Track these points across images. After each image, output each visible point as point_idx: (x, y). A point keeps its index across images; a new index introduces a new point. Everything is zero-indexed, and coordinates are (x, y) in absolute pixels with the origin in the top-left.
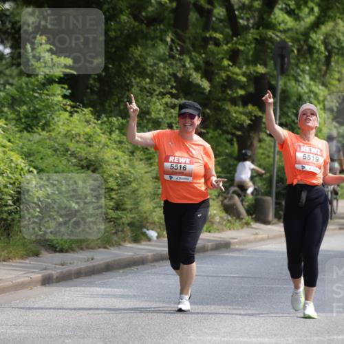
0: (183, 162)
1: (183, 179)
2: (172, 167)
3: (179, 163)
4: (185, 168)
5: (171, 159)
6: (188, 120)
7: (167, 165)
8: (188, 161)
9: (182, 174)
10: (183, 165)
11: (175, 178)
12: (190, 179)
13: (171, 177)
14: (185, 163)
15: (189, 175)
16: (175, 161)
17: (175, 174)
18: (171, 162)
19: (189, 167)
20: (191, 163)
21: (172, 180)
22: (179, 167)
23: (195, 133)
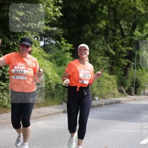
0: (22, 69)
1: (22, 78)
2: (16, 72)
3: (19, 69)
4: (23, 72)
5: (15, 67)
7: (13, 71)
8: (24, 68)
9: (21, 75)
10: (22, 71)
11: (17, 77)
12: (26, 78)
13: (15, 77)
14: (23, 69)
15: (26, 75)
16: (18, 68)
18: (15, 69)
19: (25, 72)
20: (26, 69)
22: (20, 72)
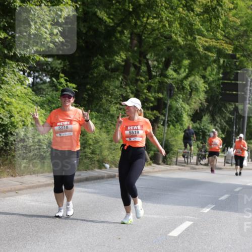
1: (67, 134)
2: (60, 129)
3: (63, 125)
4: (67, 128)
5: (58, 124)
6: (67, 99)
7: (57, 128)
9: (66, 131)
11: (62, 134)
12: (72, 134)
13: (60, 135)
14: (67, 125)
15: (71, 131)
16: (61, 125)
17: (63, 132)
19: (70, 127)
20: (71, 124)
21: (61, 136)
22: (64, 128)
23: (72, 106)
